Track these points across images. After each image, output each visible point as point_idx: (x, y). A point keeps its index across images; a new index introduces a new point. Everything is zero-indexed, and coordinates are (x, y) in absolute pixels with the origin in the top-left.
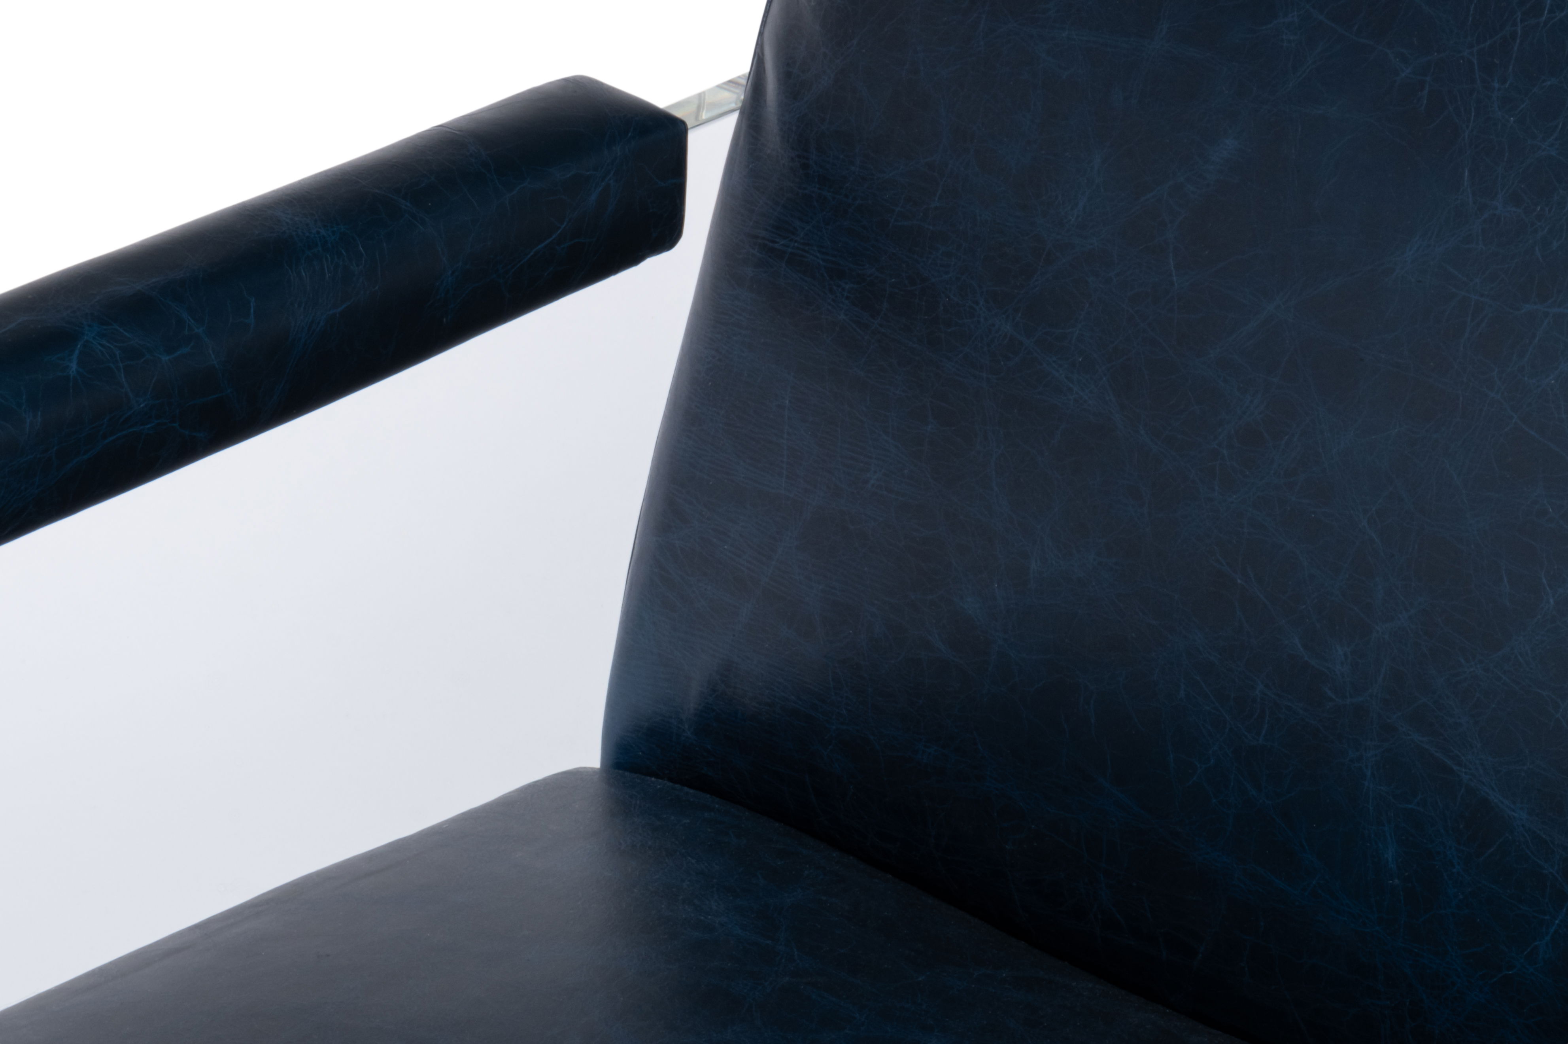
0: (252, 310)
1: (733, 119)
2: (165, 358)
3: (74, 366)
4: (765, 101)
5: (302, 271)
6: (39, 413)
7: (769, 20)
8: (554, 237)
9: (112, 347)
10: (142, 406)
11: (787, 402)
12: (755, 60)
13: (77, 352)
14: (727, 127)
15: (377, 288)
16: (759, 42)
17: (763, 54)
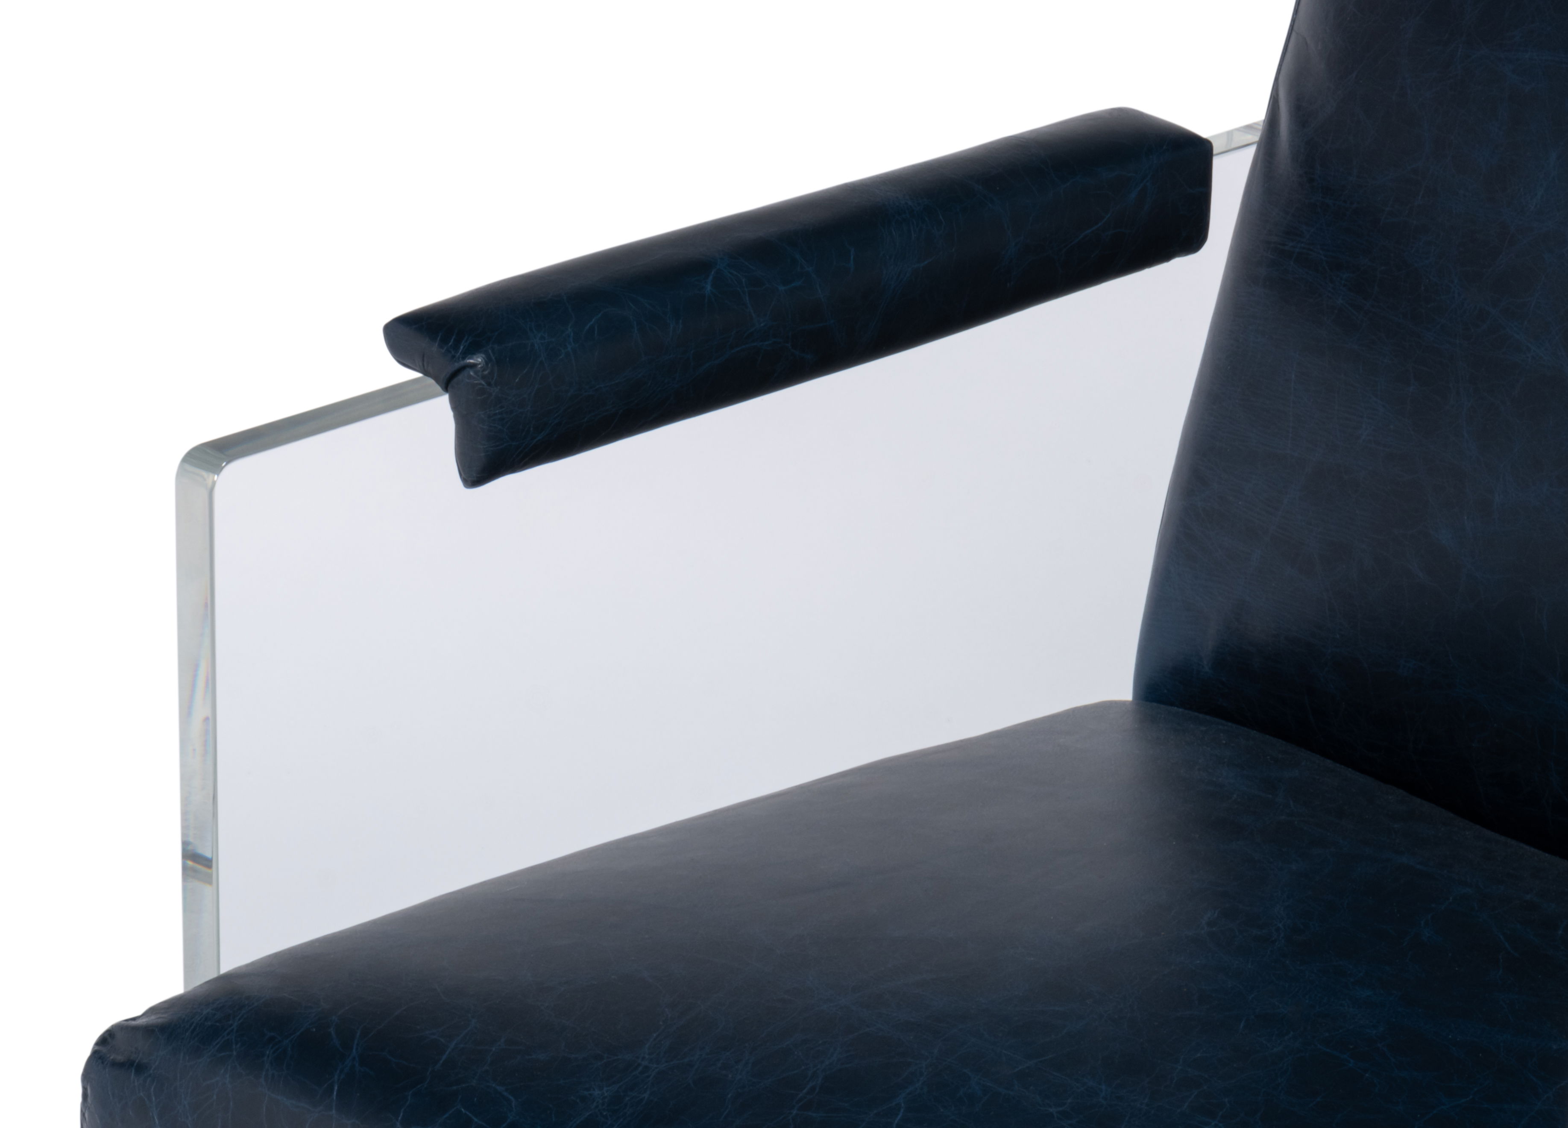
0: (852, 257)
1: (1251, 151)
2: (782, 288)
3: (709, 287)
4: (1279, 133)
5: (893, 231)
6: (681, 321)
7: (1283, 67)
8: (1100, 224)
9: (739, 275)
10: (762, 325)
11: (1293, 376)
12: (1271, 101)
13: (711, 278)
14: (1248, 156)
15: (953, 250)
16: (1275, 87)
17: (1277, 95)
